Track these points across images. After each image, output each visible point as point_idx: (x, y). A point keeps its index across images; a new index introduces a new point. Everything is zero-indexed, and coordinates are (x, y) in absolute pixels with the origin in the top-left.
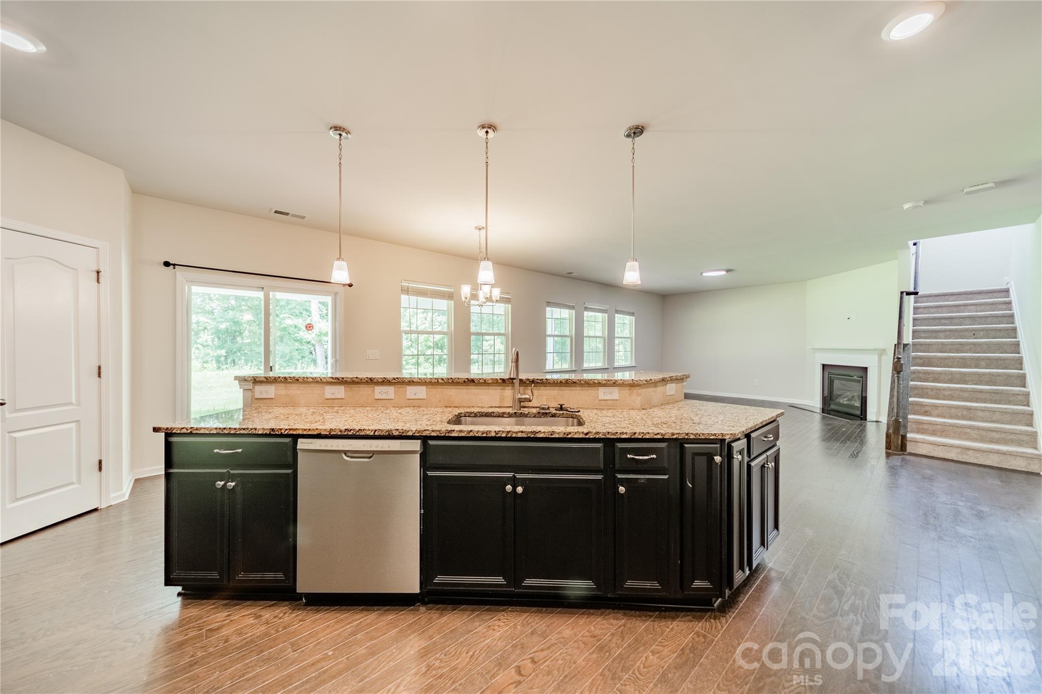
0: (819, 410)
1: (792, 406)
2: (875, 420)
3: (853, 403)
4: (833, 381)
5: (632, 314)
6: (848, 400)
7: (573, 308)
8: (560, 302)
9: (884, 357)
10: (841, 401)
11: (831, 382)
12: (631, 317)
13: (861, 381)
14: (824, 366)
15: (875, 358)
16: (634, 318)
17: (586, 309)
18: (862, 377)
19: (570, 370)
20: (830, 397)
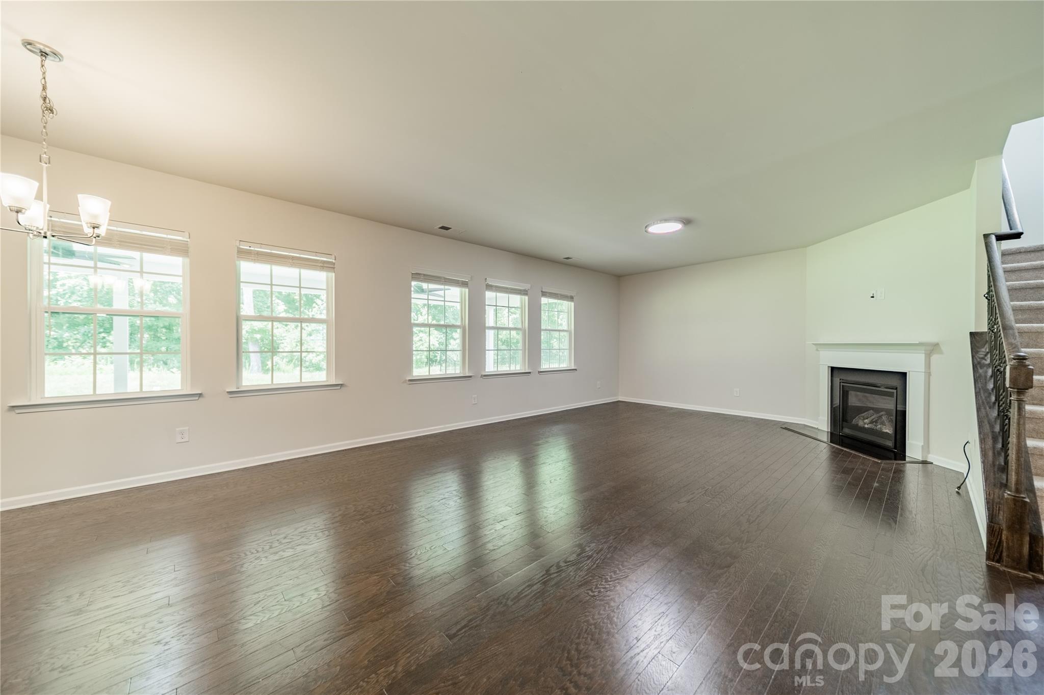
0: (825, 437)
1: (786, 428)
2: (920, 459)
3: (880, 428)
4: (847, 392)
5: (571, 298)
6: (871, 422)
7: (464, 284)
8: (440, 275)
9: (935, 358)
10: (861, 423)
11: (845, 394)
12: (570, 303)
13: (895, 393)
14: (833, 369)
15: (920, 357)
16: (573, 304)
17: (489, 287)
18: (896, 389)
19: (462, 375)
20: (843, 416)
